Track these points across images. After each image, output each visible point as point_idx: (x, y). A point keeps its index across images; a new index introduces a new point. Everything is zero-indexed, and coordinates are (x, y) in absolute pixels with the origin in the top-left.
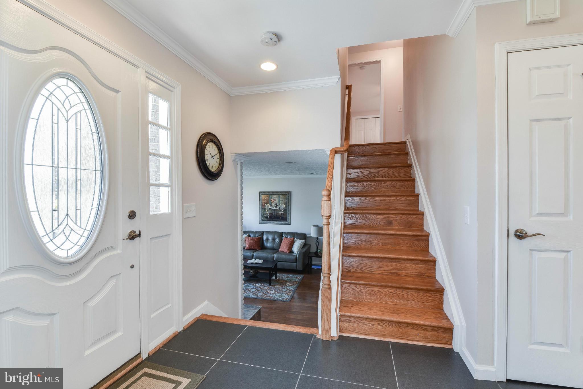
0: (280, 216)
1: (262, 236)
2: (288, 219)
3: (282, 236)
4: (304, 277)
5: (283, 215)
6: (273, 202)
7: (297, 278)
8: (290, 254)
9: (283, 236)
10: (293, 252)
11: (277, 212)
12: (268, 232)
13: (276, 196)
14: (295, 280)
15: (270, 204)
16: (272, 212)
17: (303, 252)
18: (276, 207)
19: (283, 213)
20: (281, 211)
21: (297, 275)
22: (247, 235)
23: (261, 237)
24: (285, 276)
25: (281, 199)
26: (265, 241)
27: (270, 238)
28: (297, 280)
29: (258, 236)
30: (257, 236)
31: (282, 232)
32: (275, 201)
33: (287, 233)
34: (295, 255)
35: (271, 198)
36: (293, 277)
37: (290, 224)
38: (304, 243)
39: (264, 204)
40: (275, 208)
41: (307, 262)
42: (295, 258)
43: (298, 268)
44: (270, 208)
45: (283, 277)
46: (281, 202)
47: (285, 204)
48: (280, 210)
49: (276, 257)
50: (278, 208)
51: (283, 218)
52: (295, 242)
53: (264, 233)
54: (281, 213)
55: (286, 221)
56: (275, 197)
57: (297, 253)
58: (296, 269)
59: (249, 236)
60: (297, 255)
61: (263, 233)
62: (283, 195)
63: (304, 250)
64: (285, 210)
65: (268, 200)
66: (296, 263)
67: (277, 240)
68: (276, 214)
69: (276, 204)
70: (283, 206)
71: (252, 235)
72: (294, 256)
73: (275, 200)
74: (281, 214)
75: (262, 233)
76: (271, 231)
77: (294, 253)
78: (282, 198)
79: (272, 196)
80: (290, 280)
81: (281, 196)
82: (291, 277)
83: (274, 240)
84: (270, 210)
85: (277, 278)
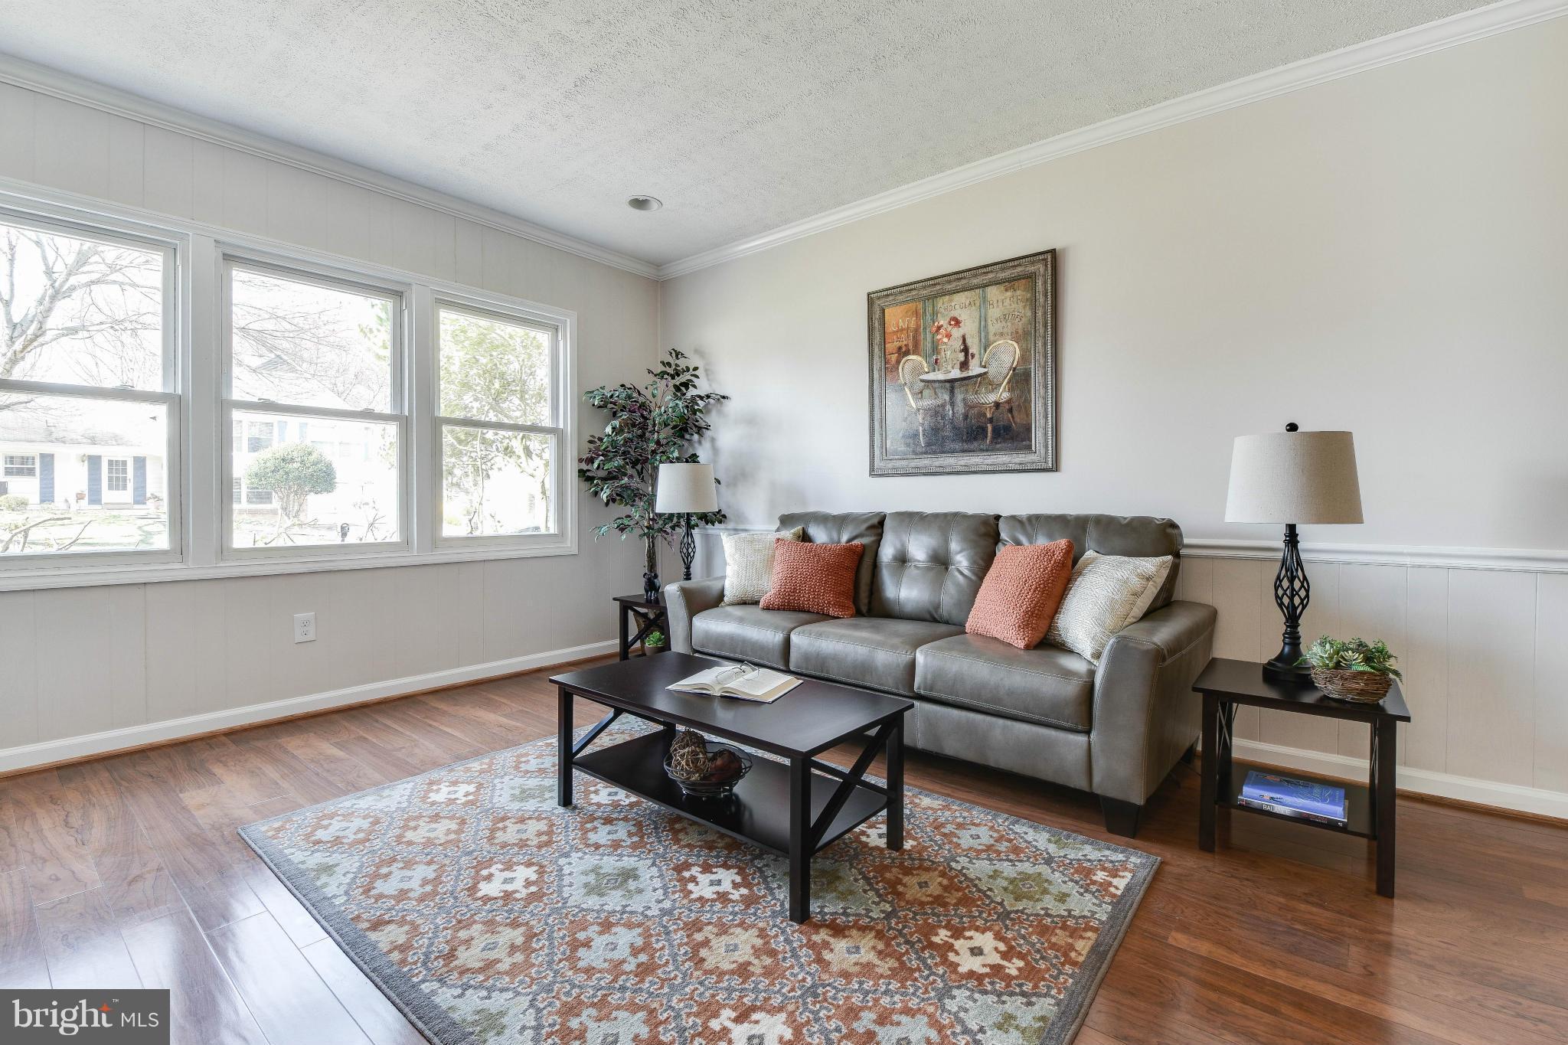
0: (991, 420)
1: (872, 539)
2: (1038, 437)
3: (996, 538)
4: (1158, 875)
5: (1011, 410)
6: (949, 336)
7: (1084, 871)
8: (1035, 655)
9: (1003, 535)
10: (1063, 648)
11: (971, 397)
12: (912, 520)
13: (961, 298)
14: (1062, 898)
15: (926, 357)
16: (939, 402)
17: (1149, 646)
18: (964, 365)
19: (1006, 396)
20: (994, 386)
21: (1093, 838)
22: (792, 531)
23: (864, 546)
24: (986, 836)
25: (994, 313)
26: (889, 565)
27: (919, 548)
28: (1082, 904)
29: (849, 541)
30: (845, 538)
31: (998, 517)
32: (957, 333)
33: (1033, 523)
34: (1078, 666)
35: (935, 314)
36: (1049, 861)
37: (1055, 468)
38: (1160, 581)
39: (894, 357)
40: (956, 373)
41: (1193, 734)
42: (1070, 690)
43: (1101, 784)
44: (931, 376)
45: (965, 840)
46: (993, 329)
47: (1021, 337)
48: (991, 383)
49: (926, 666)
50: (975, 369)
51: (1007, 428)
52: (1080, 574)
53: (888, 523)
54: (992, 398)
55: (1029, 447)
56: (960, 305)
57: (1097, 655)
58: (1079, 782)
59: (805, 537)
60: (1092, 673)
61: (881, 524)
62: (1010, 283)
63: (1164, 634)
64: (1020, 379)
65: (916, 330)
66: (1082, 739)
67: (962, 561)
68: (960, 409)
69: (966, 350)
70: (1006, 355)
71: (820, 535)
72: (1068, 674)
73: (957, 322)
74: (997, 405)
75: (878, 526)
76: (929, 509)
77: (1068, 651)
78: (1003, 303)
79: (942, 303)
80: (1019, 888)
81: (993, 292)
82: (1036, 856)
83: (941, 562)
84: (926, 392)
85: (908, 845)
